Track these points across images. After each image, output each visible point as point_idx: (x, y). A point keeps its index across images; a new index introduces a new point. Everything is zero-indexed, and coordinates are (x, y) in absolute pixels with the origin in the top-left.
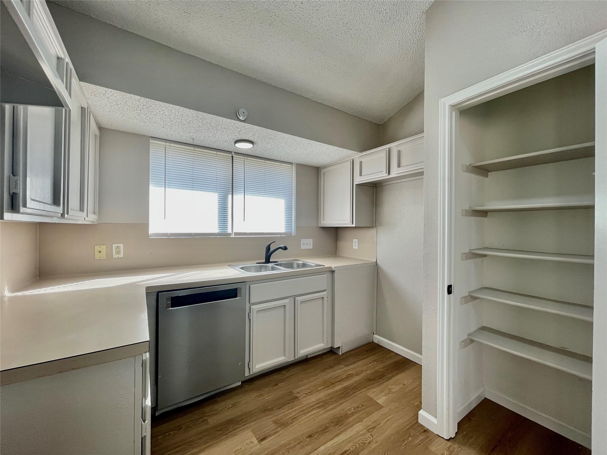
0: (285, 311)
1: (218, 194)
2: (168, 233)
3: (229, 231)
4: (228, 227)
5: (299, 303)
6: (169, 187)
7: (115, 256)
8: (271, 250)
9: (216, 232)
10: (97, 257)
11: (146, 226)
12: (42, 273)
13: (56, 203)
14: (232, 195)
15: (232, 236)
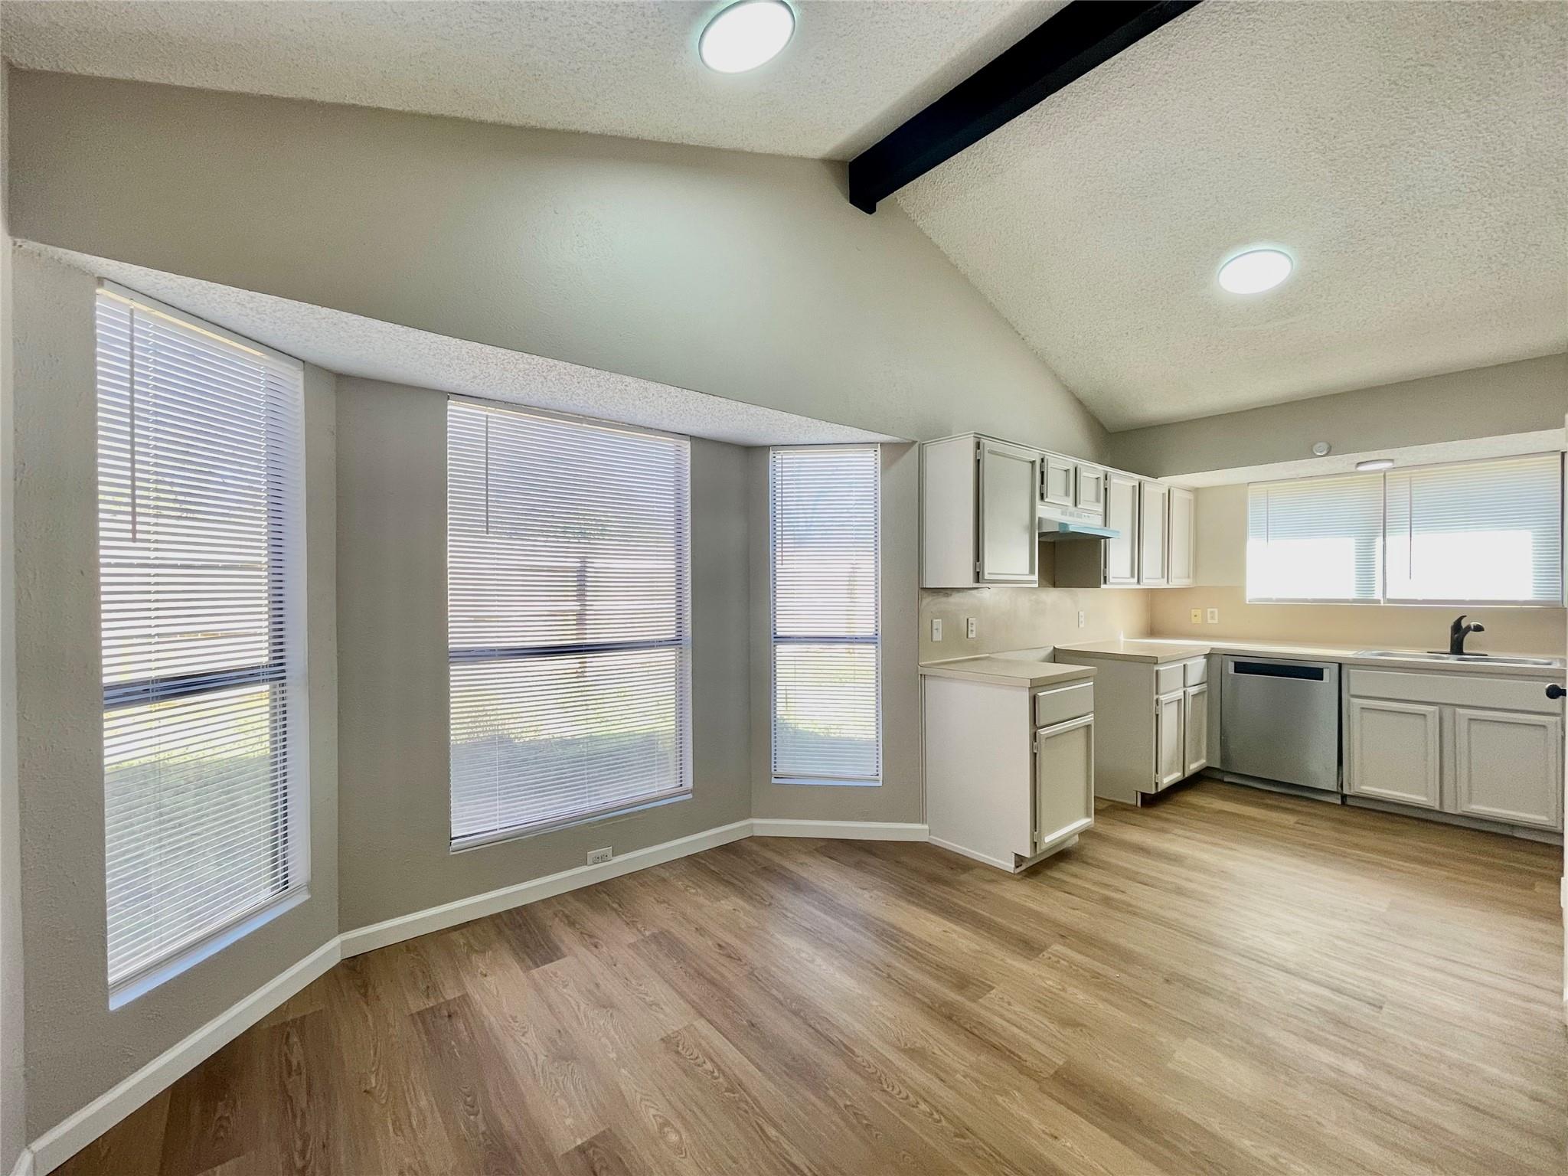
1: (1356, 539)
3: (1378, 595)
4: (1374, 590)
5: (1464, 721)
7: (1209, 621)
8: (1462, 630)
9: (1352, 598)
10: (1192, 622)
11: (1242, 589)
12: (1152, 631)
13: (1132, 576)
14: (1384, 537)
15: (1382, 604)
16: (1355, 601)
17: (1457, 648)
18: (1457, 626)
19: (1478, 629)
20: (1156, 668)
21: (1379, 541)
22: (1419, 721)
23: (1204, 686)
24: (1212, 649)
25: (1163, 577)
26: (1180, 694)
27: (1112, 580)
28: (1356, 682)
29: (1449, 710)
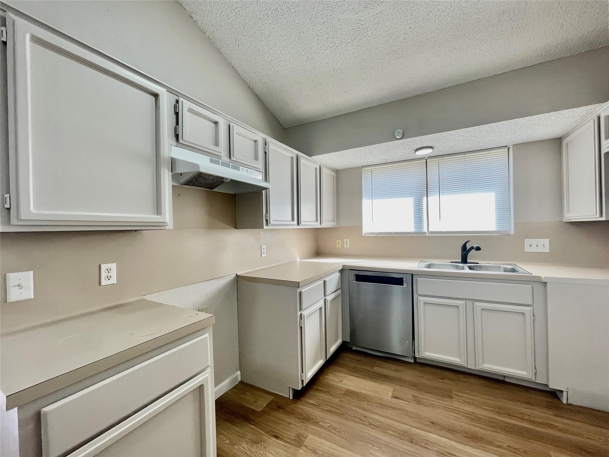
0: (458, 313)
1: (414, 198)
2: (375, 232)
3: (425, 230)
4: (423, 227)
6: (375, 199)
7: (344, 247)
8: (467, 249)
9: (412, 231)
10: (336, 246)
11: (360, 227)
12: (318, 253)
13: (293, 220)
14: (427, 196)
15: (427, 235)
16: (414, 233)
17: (464, 260)
18: (464, 247)
19: (478, 249)
20: (299, 290)
21: (425, 198)
22: (455, 310)
23: (339, 291)
24: (344, 266)
25: (317, 221)
26: (321, 304)
27: (272, 222)
28: (421, 285)
29: (469, 303)
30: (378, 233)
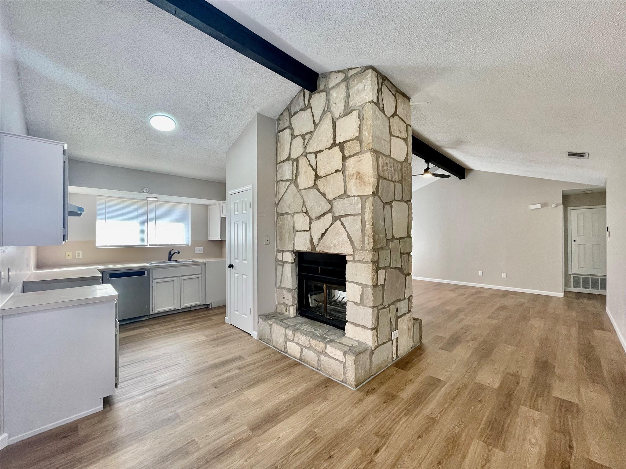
0: (174, 284)
1: (139, 222)
3: (146, 243)
4: (145, 241)
5: (183, 280)
6: (108, 220)
7: (77, 257)
8: (172, 253)
10: (67, 258)
11: (94, 242)
14: (148, 223)
15: (147, 246)
16: (139, 245)
17: (170, 259)
18: (170, 252)
19: (179, 253)
21: (146, 224)
29: (178, 278)
30: (110, 246)
